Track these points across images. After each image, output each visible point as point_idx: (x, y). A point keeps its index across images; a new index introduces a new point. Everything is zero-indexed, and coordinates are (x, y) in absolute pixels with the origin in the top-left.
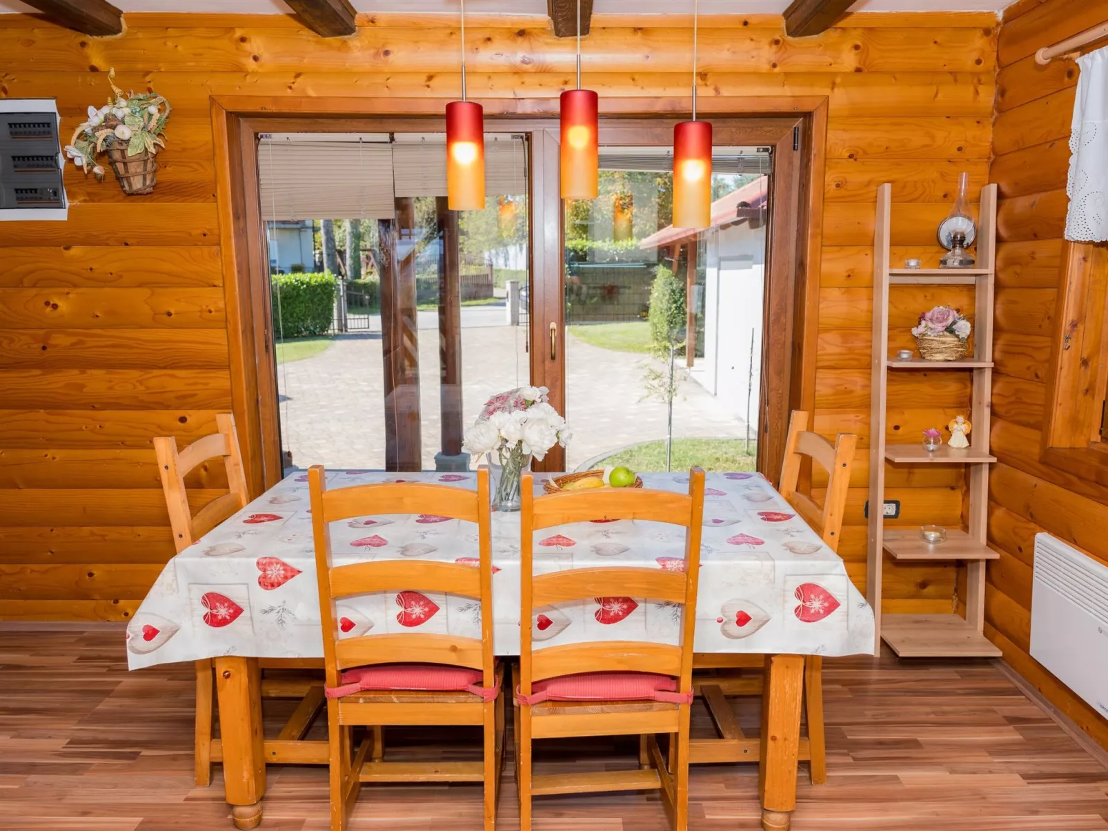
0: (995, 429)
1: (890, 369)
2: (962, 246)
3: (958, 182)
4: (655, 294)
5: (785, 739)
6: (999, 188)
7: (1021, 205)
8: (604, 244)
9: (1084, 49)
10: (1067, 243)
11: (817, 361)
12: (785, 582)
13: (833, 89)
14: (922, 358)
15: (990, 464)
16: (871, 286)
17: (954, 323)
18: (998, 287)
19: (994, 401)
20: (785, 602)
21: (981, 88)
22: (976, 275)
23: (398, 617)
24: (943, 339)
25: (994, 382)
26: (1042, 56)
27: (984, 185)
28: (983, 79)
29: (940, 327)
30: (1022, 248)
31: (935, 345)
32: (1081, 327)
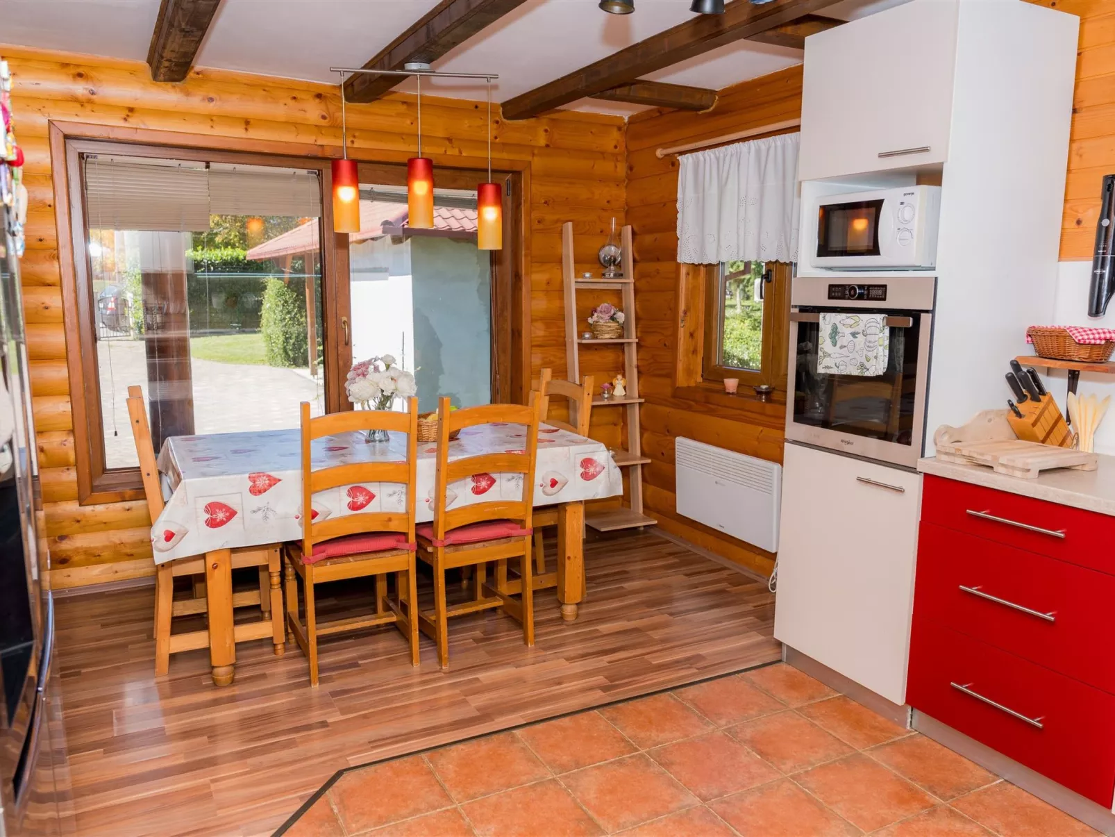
0: (640, 382)
1: (579, 344)
2: (614, 265)
3: (610, 224)
4: (266, 305)
5: (575, 557)
6: (632, 229)
7: (648, 239)
8: (196, 253)
9: (681, 153)
10: (678, 265)
11: (531, 342)
12: (575, 458)
13: (533, 156)
14: (597, 338)
15: (639, 403)
16: (561, 291)
17: (614, 314)
18: (636, 291)
19: (639, 364)
20: (575, 470)
21: (619, 165)
22: (622, 283)
23: (348, 505)
24: (609, 324)
25: (638, 352)
26: (660, 153)
27: (623, 226)
28: (619, 158)
29: (607, 317)
30: (651, 267)
31: (604, 328)
32: (688, 314)
